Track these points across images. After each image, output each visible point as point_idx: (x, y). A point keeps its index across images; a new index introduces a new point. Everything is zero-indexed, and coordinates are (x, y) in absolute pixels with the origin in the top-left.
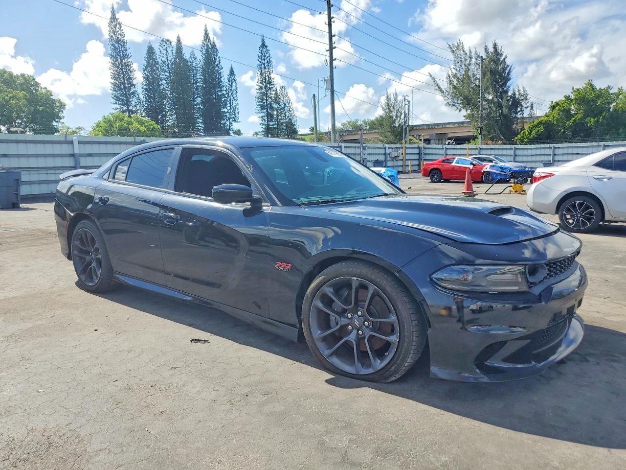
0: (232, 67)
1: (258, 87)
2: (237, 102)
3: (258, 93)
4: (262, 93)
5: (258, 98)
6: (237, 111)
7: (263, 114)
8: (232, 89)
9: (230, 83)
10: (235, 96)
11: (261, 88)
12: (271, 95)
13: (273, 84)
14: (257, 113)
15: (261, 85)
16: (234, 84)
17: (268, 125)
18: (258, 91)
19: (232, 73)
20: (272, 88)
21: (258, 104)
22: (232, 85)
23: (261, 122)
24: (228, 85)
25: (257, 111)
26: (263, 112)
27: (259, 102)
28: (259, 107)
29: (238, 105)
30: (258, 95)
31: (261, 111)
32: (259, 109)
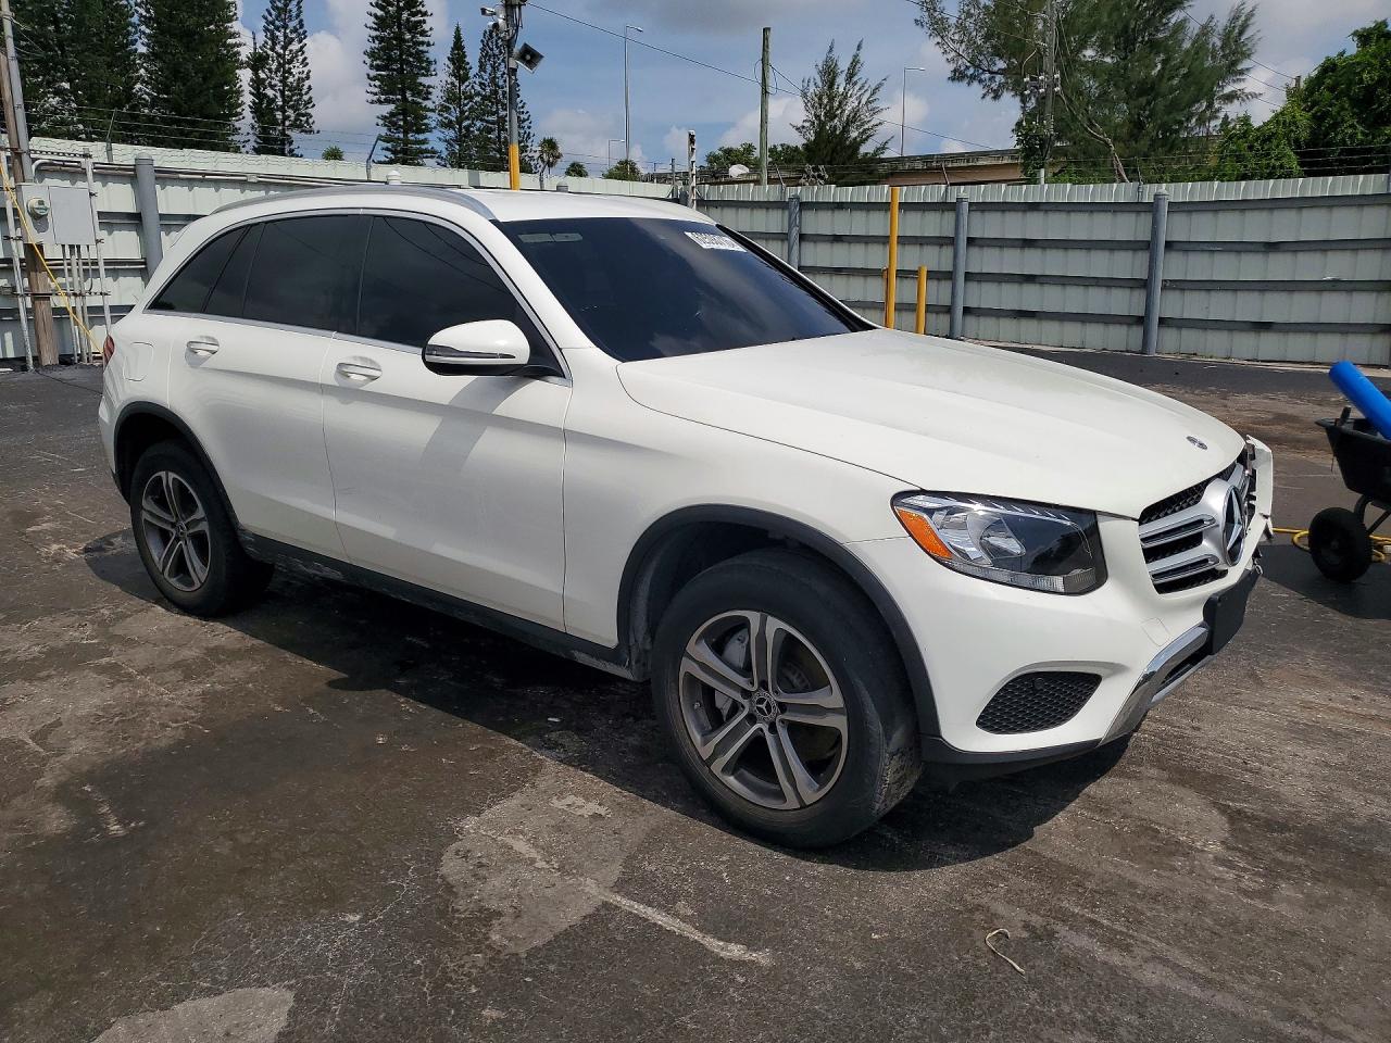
1: (371, 21)
2: (306, 70)
3: (374, 38)
4: (381, 40)
5: (372, 54)
6: (306, 98)
7: (391, 107)
8: (290, 25)
9: (280, 5)
10: (295, 46)
11: (381, 23)
12: (424, 48)
13: (425, 14)
14: (372, 103)
15: (380, 13)
16: (293, 7)
17: (406, 142)
18: (374, 33)
20: (419, 23)
21: (373, 73)
22: (283, 12)
23: (384, 131)
24: (273, 13)
25: (375, 98)
26: (388, 101)
27: (378, 68)
28: (377, 83)
29: (308, 78)
30: (373, 45)
31: (383, 97)
32: (376, 90)
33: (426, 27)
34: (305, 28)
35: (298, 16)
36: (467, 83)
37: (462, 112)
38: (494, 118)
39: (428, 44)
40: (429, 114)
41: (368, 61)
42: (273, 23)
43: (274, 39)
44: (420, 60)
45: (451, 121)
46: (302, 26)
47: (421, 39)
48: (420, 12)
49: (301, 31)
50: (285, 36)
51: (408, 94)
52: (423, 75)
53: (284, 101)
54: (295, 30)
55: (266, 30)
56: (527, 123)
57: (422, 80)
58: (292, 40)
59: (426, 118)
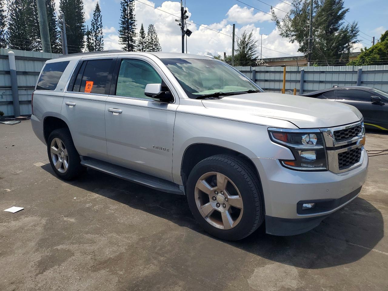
0: (97, 5)
1: (120, 22)
2: (102, 35)
3: (121, 27)
4: (123, 27)
5: (120, 31)
6: (102, 43)
8: (98, 24)
9: (96, 18)
10: (100, 29)
11: (123, 23)
12: (134, 30)
13: (135, 21)
15: (123, 20)
16: (99, 19)
18: (121, 25)
19: (98, 9)
20: (133, 23)
21: (121, 36)
22: (96, 20)
24: (94, 20)
25: (121, 43)
26: (124, 44)
27: (122, 35)
28: (121, 39)
29: (103, 37)
30: (121, 29)
31: (123, 43)
32: (121, 41)
33: (135, 24)
34: (102, 25)
35: (101, 21)
36: (144, 39)
37: (143, 47)
38: (152, 48)
39: (135, 29)
40: (135, 47)
41: (119, 33)
42: (94, 23)
43: (94, 27)
44: (133, 33)
45: (140, 49)
46: (101, 24)
47: (133, 27)
48: (134, 20)
49: (101, 25)
50: (97, 26)
51: (130, 42)
52: (134, 37)
53: (96, 44)
54: (100, 25)
55: (92, 25)
56: (160, 49)
57: (133, 38)
58: (99, 28)
59: (134, 48)
